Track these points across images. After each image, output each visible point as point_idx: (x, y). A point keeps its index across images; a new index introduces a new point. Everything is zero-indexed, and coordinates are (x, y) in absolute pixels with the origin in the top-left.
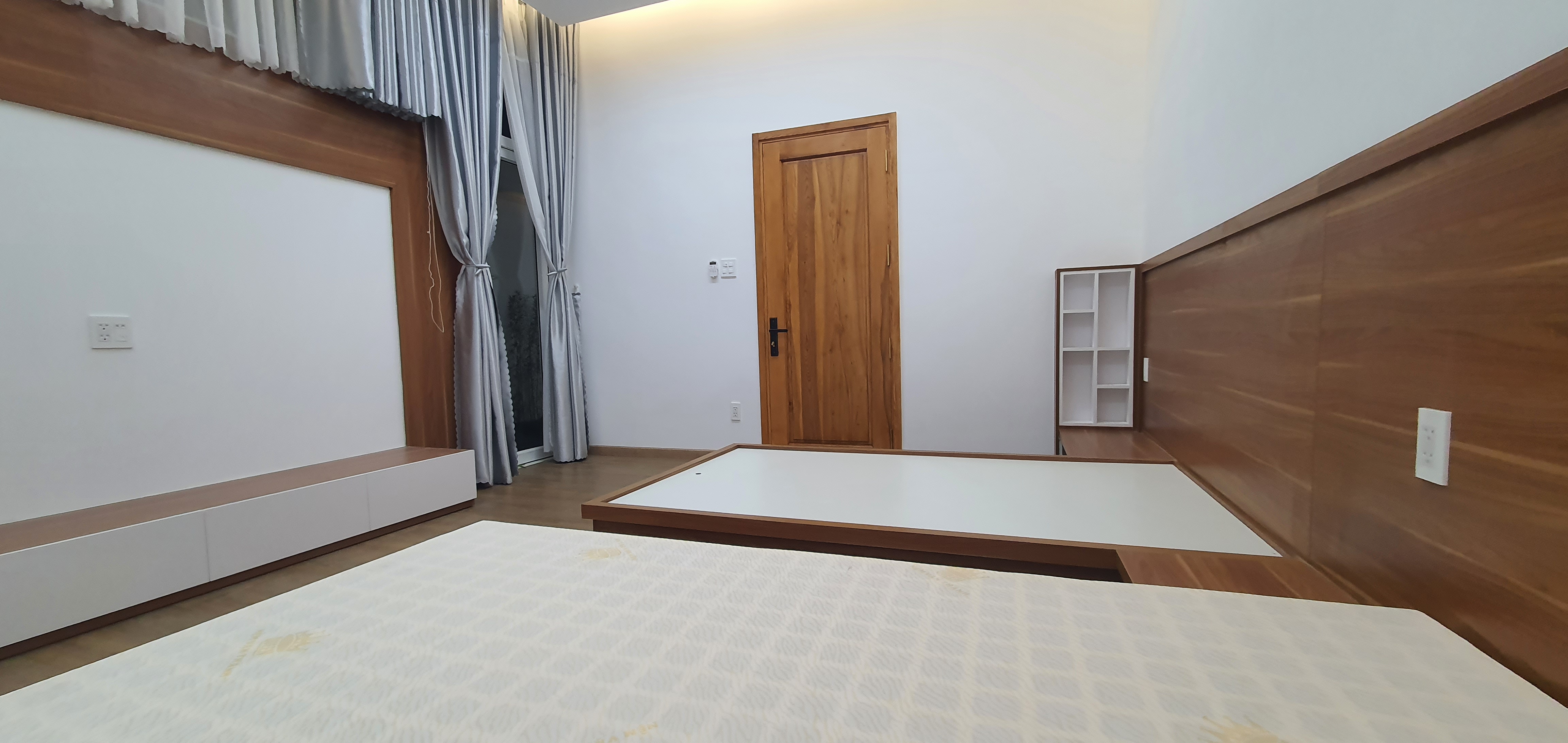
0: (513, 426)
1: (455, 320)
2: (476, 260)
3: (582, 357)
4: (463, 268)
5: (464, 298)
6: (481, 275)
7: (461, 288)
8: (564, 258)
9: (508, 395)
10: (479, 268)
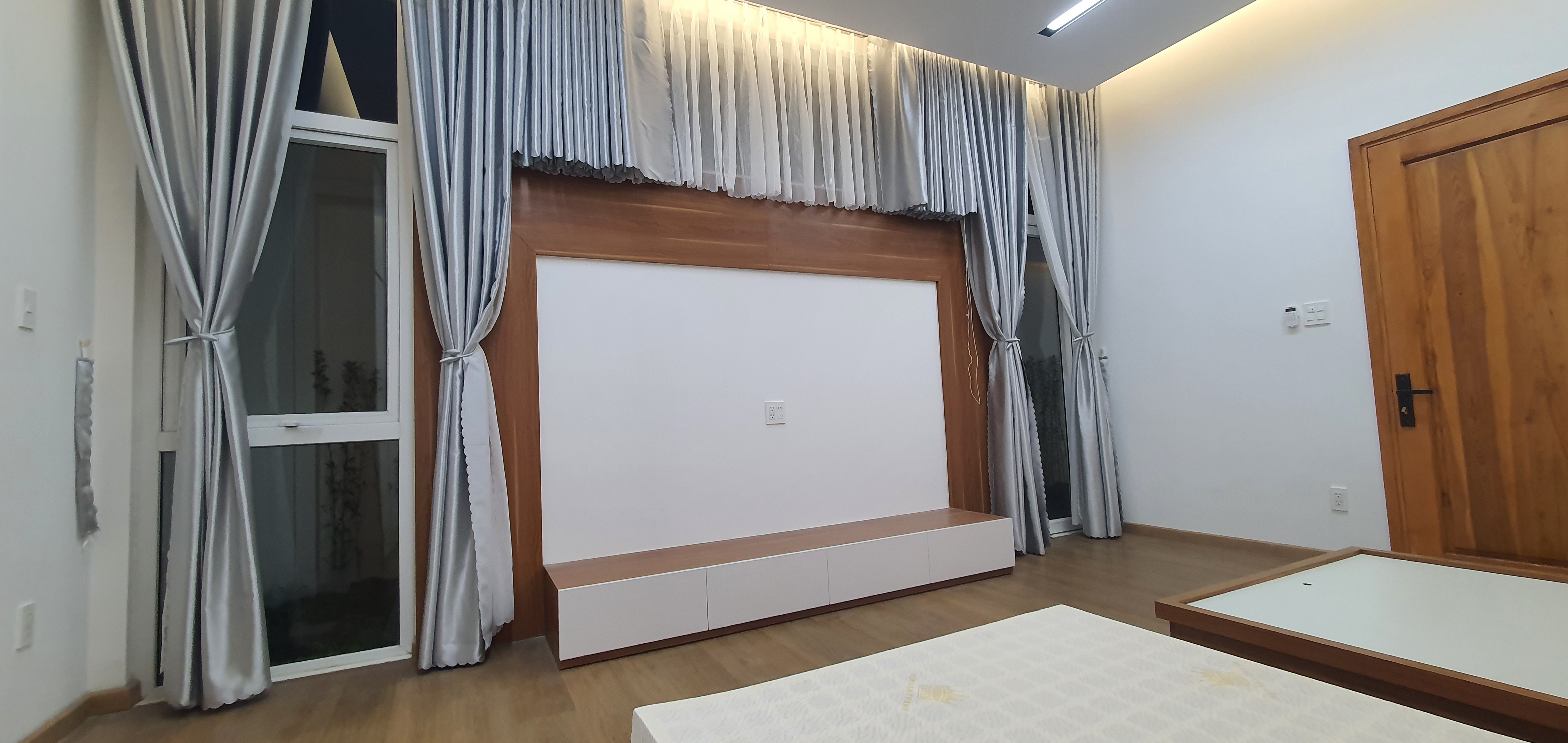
0: (1045, 496)
1: (988, 392)
2: (1007, 335)
3: (1111, 424)
4: (995, 343)
5: (996, 371)
6: (1011, 348)
7: (993, 362)
8: (1089, 323)
9: (1039, 465)
10: (1009, 342)
